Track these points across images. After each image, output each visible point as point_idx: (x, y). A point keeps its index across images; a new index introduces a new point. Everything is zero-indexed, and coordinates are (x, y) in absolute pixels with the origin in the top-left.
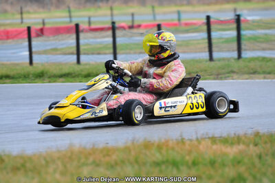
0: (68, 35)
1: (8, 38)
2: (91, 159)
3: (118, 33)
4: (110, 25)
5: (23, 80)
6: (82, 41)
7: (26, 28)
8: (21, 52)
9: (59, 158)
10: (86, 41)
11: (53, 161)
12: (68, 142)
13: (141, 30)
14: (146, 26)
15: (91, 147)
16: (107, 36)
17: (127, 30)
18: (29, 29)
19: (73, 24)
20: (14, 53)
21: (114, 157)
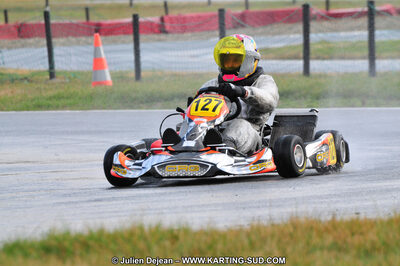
0: (288, 25)
1: (184, 29)
2: (329, 240)
3: (379, 21)
4: (366, 9)
6: (313, 37)
7: (216, 12)
9: (273, 236)
10: (321, 35)
11: (264, 240)
15: (329, 218)
16: (359, 28)
17: (395, 16)
18: (221, 11)
19: (298, 6)
20: (193, 56)
21: (372, 236)
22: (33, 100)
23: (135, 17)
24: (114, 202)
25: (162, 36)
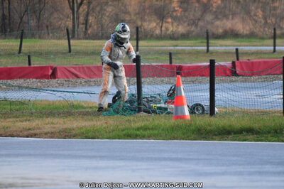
22: (123, 130)
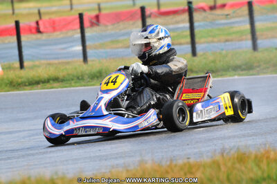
0: (131, 22)
1: (54, 29)
3: (196, 16)
4: (186, 7)
5: (75, 82)
7: (77, 16)
8: (72, 46)
12: (138, 159)
13: (226, 11)
14: (233, 6)
15: (168, 163)
16: (183, 21)
17: (208, 12)
18: (81, 16)
19: (137, 8)
20: (64, 49)
21: (199, 175)
23: (17, 23)
24: (9, 161)
25: (39, 36)
